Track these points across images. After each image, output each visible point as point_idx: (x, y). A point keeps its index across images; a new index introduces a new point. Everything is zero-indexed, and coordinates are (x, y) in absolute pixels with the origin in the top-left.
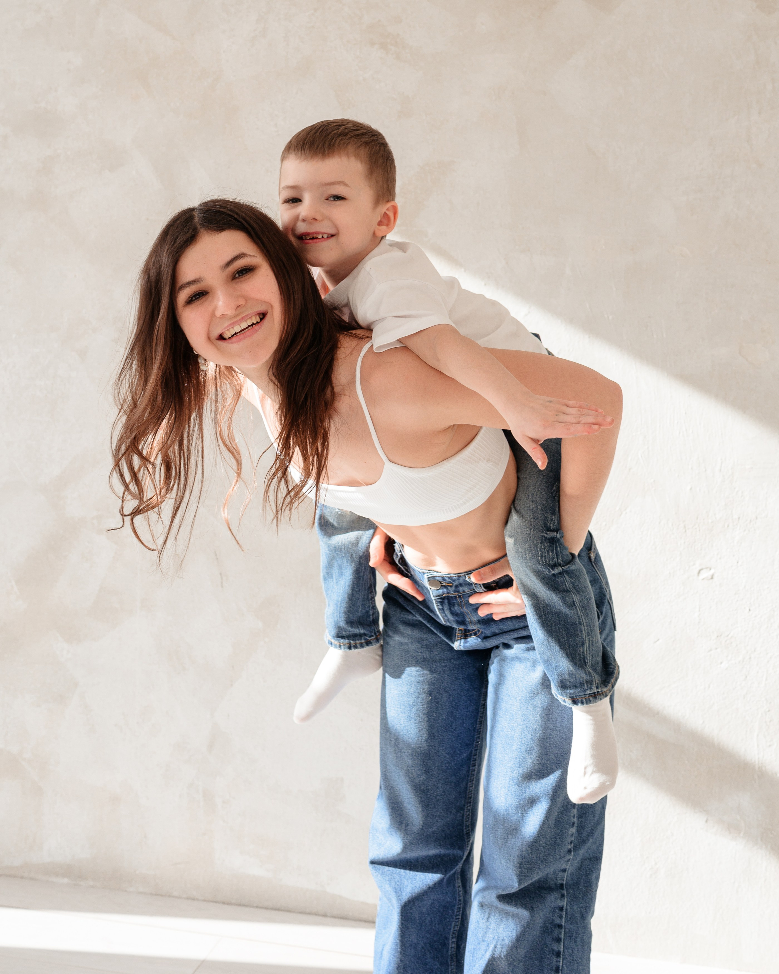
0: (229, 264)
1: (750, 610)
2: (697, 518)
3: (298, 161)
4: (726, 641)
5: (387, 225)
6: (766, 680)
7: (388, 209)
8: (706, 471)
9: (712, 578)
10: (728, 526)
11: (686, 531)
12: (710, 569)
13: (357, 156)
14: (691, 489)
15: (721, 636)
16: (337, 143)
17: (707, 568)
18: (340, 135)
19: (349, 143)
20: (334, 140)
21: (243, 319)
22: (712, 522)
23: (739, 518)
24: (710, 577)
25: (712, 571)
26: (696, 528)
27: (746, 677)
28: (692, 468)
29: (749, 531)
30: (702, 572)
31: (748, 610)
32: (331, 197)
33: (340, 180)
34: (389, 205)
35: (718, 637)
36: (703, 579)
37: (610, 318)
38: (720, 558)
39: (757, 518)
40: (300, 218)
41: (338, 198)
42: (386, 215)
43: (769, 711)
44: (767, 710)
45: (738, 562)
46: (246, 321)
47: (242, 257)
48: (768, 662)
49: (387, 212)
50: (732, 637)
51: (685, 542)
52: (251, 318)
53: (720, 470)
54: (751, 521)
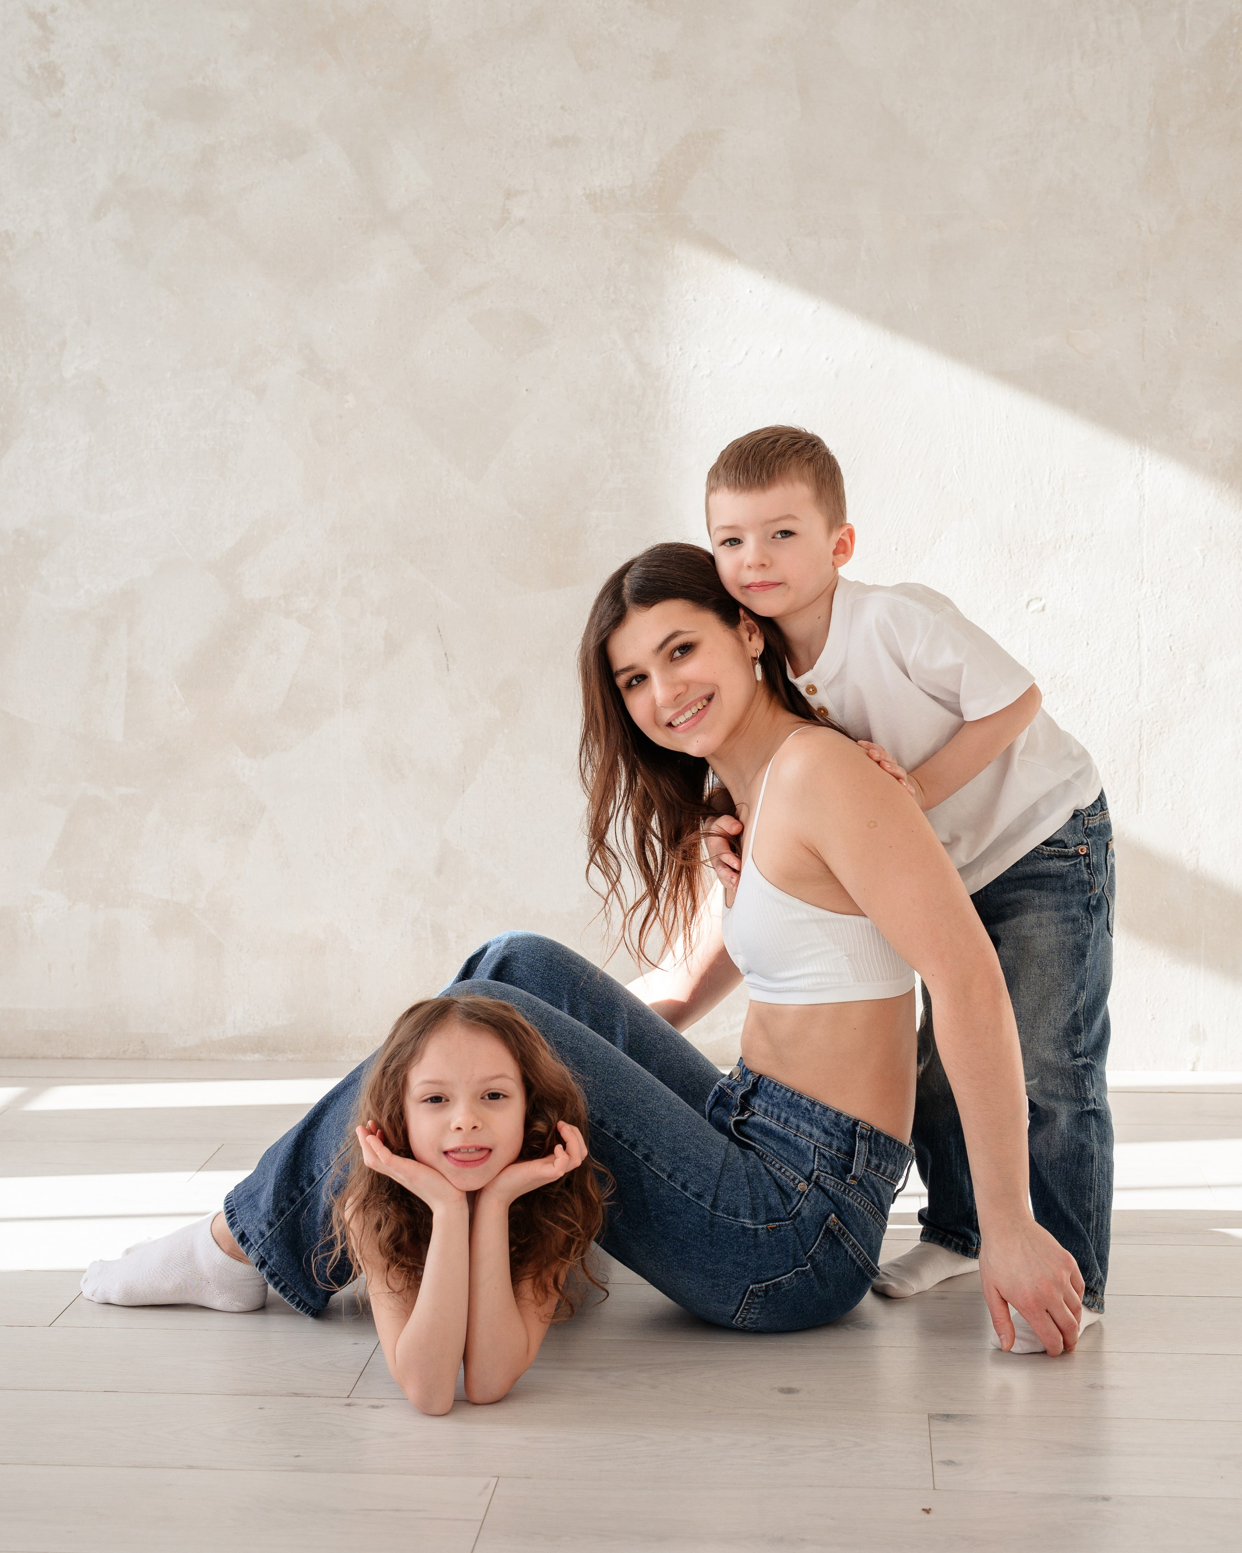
0: (662, 646)
1: (1088, 644)
2: (1024, 540)
3: (732, 495)
4: (1061, 683)
5: (844, 552)
6: (1109, 724)
7: (843, 535)
8: (1032, 483)
9: (1043, 609)
10: (1060, 547)
11: (1011, 557)
12: (1041, 600)
13: (802, 479)
14: (1016, 506)
15: (1055, 677)
16: (777, 469)
17: (1037, 599)
18: (778, 456)
19: (790, 465)
20: (772, 465)
21: (687, 708)
22: (1041, 544)
23: (1072, 536)
24: (1041, 609)
25: (1043, 601)
26: (1023, 552)
27: (1086, 723)
28: (1016, 482)
29: (1084, 550)
30: (1031, 603)
31: (1086, 644)
32: (778, 533)
33: (786, 513)
34: (844, 530)
35: (1052, 678)
36: (1033, 612)
37: (915, 309)
38: (1052, 586)
39: (1093, 535)
40: (745, 564)
41: (787, 533)
42: (841, 542)
43: (1113, 761)
44: (1111, 760)
45: (1072, 589)
46: (690, 709)
47: (677, 636)
48: (1111, 703)
49: (843, 538)
50: (1067, 678)
51: (1010, 570)
52: (696, 705)
53: (1049, 482)
54: (1086, 539)
